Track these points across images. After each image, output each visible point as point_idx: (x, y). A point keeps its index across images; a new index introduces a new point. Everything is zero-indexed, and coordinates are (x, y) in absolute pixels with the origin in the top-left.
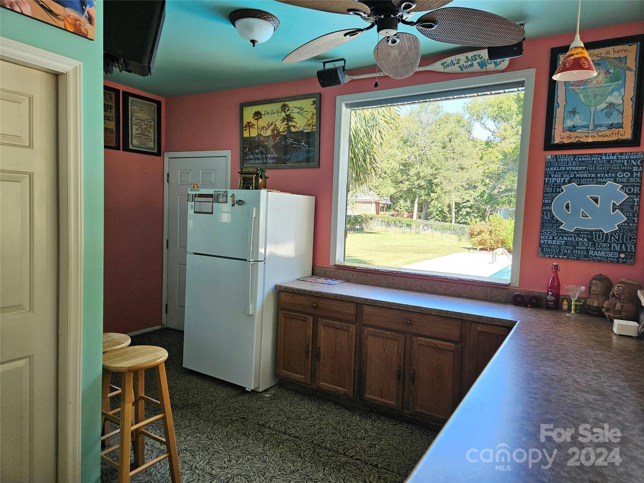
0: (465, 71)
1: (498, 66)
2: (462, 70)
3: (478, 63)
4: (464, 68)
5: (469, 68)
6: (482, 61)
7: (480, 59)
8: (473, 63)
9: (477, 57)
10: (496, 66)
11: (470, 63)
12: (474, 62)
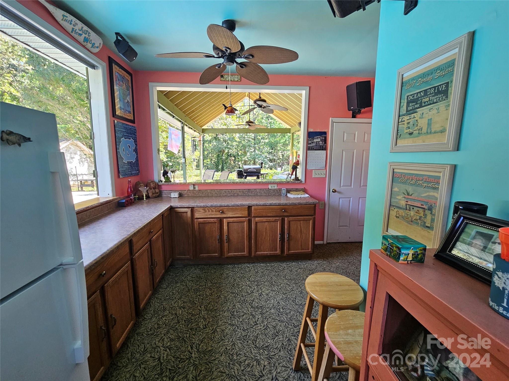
0: (73, 34)
1: (92, 48)
2: (72, 32)
3: (85, 37)
4: (74, 32)
5: (77, 35)
6: (88, 38)
7: (88, 35)
8: (82, 34)
9: (88, 33)
10: (91, 48)
11: (81, 32)
12: (84, 34)
